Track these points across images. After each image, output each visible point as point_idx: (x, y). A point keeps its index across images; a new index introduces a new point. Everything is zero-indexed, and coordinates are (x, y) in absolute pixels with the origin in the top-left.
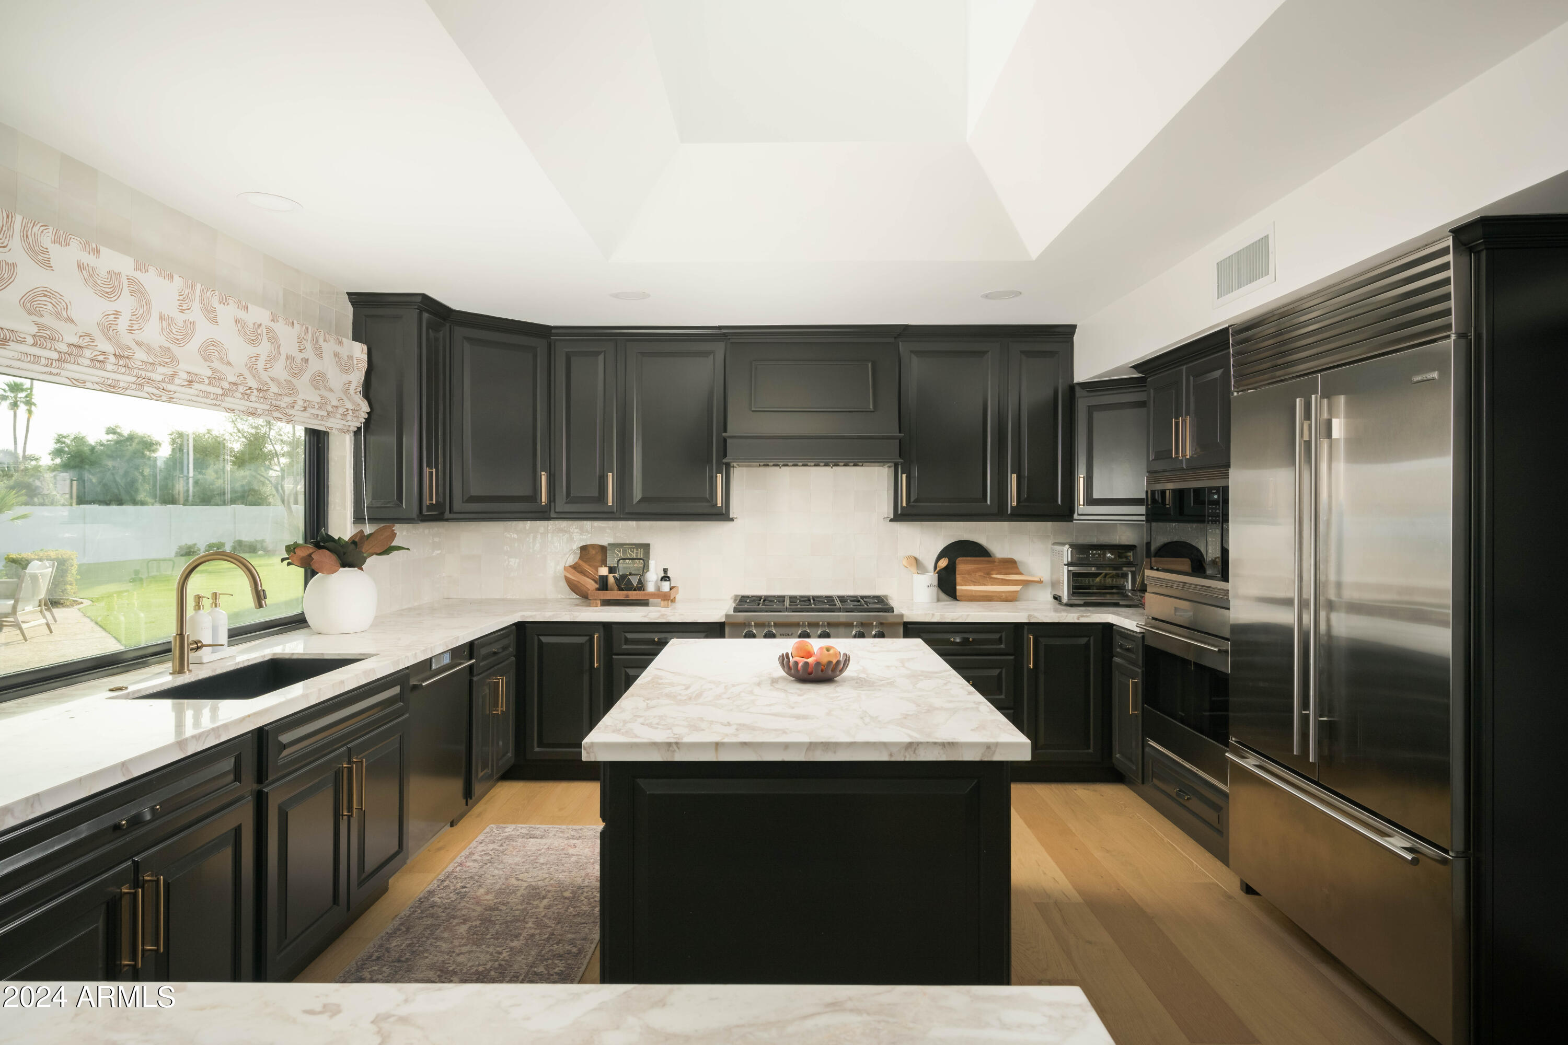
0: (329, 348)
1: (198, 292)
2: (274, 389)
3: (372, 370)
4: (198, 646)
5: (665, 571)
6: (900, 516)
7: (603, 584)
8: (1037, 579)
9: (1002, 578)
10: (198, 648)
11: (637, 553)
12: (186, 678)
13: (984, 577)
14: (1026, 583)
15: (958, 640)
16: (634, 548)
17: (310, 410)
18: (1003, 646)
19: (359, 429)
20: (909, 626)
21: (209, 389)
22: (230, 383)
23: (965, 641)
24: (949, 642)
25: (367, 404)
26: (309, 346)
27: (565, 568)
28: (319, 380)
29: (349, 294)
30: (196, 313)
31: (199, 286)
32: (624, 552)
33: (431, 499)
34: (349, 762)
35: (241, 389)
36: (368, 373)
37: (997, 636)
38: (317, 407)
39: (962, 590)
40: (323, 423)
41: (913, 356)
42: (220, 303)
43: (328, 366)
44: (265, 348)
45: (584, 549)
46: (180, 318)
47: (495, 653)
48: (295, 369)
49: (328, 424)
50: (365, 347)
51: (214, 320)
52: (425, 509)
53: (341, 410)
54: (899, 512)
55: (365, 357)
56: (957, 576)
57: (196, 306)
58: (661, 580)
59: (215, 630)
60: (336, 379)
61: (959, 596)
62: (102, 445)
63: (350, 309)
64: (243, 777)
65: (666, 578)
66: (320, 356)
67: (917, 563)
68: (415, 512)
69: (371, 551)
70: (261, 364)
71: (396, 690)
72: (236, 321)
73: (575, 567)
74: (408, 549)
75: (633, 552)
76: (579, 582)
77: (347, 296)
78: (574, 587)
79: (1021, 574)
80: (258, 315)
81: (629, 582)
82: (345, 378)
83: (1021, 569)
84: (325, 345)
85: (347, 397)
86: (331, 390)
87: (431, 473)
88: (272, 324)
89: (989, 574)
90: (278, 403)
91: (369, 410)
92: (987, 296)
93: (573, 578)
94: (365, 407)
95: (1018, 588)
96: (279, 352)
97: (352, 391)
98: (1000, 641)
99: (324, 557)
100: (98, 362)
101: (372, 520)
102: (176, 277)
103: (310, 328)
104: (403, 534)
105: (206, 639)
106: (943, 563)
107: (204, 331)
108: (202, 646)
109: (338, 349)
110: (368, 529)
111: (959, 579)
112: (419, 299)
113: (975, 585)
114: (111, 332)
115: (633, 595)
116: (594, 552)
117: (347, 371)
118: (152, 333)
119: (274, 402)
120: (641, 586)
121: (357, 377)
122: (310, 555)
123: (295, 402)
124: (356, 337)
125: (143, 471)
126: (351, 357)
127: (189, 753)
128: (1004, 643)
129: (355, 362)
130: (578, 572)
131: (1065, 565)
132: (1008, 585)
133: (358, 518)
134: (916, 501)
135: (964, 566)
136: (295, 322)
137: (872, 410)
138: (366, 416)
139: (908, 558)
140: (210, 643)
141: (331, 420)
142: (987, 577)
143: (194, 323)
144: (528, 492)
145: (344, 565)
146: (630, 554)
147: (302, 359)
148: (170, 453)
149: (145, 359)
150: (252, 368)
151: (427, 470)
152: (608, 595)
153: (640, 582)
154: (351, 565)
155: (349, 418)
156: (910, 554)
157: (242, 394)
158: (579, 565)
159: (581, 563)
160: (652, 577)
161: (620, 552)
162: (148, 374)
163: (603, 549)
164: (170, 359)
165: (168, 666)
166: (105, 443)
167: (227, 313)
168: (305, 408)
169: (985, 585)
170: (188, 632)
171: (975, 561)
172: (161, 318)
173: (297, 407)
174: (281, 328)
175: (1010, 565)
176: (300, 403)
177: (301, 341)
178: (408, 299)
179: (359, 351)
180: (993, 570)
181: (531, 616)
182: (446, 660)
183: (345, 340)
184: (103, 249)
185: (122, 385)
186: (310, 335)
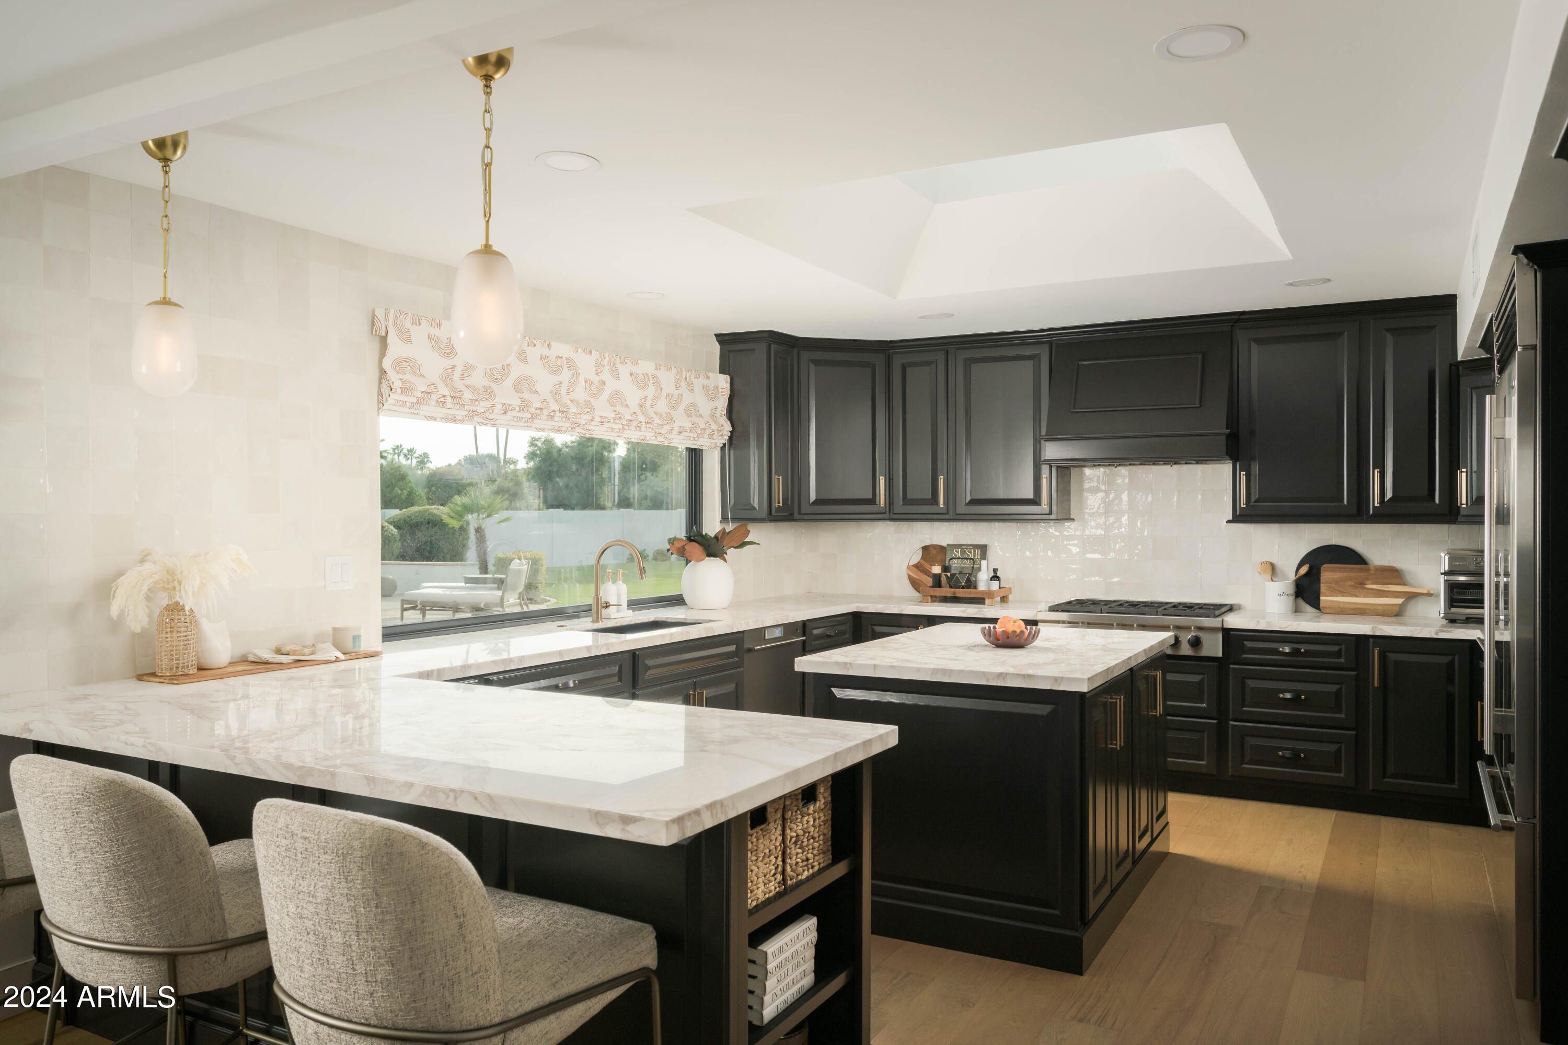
0: (698, 383)
1: (607, 359)
2: (657, 421)
3: (734, 396)
4: (607, 606)
5: (995, 571)
6: (1240, 516)
7: (937, 582)
8: (1425, 592)
9: (1379, 588)
10: (607, 607)
11: (974, 554)
12: (600, 625)
13: (1355, 587)
14: (1412, 596)
15: (1287, 650)
16: (971, 549)
17: (684, 434)
18: (1342, 660)
19: (724, 445)
20: (1232, 633)
21: (614, 426)
22: (627, 420)
23: (1295, 652)
24: (1276, 652)
25: (730, 425)
26: (683, 384)
27: (909, 567)
28: (691, 410)
29: (716, 335)
30: (606, 375)
31: (607, 354)
32: (963, 553)
33: (779, 503)
34: (695, 691)
35: (634, 424)
36: (731, 399)
37: (1335, 648)
38: (689, 431)
39: (1327, 601)
40: (695, 442)
41: (1253, 344)
42: (621, 363)
43: (699, 398)
44: (651, 391)
45: (925, 549)
46: (596, 379)
47: (828, 636)
48: (674, 403)
49: (698, 443)
50: (728, 377)
51: (617, 377)
52: (773, 512)
53: (708, 432)
54: (1238, 513)
55: (728, 385)
56: (1321, 585)
57: (606, 369)
58: (991, 580)
59: (619, 596)
60: (705, 407)
61: (1324, 607)
62: (567, 447)
63: (717, 346)
64: (624, 680)
65: (995, 578)
66: (692, 390)
67: (1273, 570)
68: (764, 514)
69: (731, 545)
70: (648, 403)
71: (733, 648)
72: (631, 374)
73: (917, 566)
74: (759, 544)
75: (971, 553)
76: (921, 581)
77: (715, 337)
78: (915, 584)
79: (1404, 584)
80: (647, 367)
81: (958, 580)
82: (712, 405)
83: (1409, 578)
84: (695, 381)
85: (713, 420)
86: (701, 416)
87: (779, 480)
88: (656, 372)
89: (1362, 584)
90: (660, 431)
91: (731, 429)
92: (1291, 284)
93: (915, 577)
94: (728, 427)
95: (1399, 601)
96: (661, 393)
97: (718, 415)
98: (1339, 654)
99: (694, 548)
100: (551, 417)
101: (734, 519)
102: (593, 351)
103: (684, 369)
104: (756, 533)
105: (613, 601)
106: (1304, 570)
107: (611, 385)
108: (610, 605)
109: (706, 382)
110: (730, 527)
111: (1323, 588)
112: (766, 335)
113: (1343, 596)
114: (557, 396)
115: (960, 593)
116: (935, 552)
117: (713, 399)
118: (580, 393)
119: (657, 430)
120: (971, 584)
121: (723, 402)
122: (683, 547)
123: (672, 429)
124: (722, 371)
125: (602, 473)
126: (716, 388)
127: (593, 655)
128: (1343, 656)
129: (720, 390)
130: (921, 571)
131: (1442, 574)
132: (1387, 597)
133: (724, 519)
134: (1256, 501)
135: (1328, 574)
136: (673, 367)
137: (1198, 406)
138: (729, 434)
139: (1263, 564)
140: (615, 603)
141: (701, 439)
142: (1359, 587)
143: (604, 381)
144: (869, 496)
145: (709, 555)
146: (967, 554)
147: (678, 395)
148: (626, 453)
149: (576, 411)
150: (642, 407)
151: (775, 478)
152: (938, 592)
153: (968, 580)
154: (715, 555)
155: (715, 437)
156: (1264, 560)
157: (636, 427)
158: (922, 565)
159: (923, 562)
160: (983, 578)
161: (958, 552)
162: (578, 420)
163: (942, 549)
164: (589, 407)
165: (590, 619)
166: (569, 444)
167: (625, 370)
168: (680, 433)
169: (1356, 596)
170: (601, 595)
171: (1345, 568)
172: (585, 381)
173: (674, 432)
174: (663, 375)
175: (1393, 575)
176: (676, 429)
177: (677, 381)
178: (759, 335)
179: (723, 382)
180: (1368, 579)
181: (865, 608)
182: (779, 633)
183: (712, 375)
184: (553, 344)
185: (564, 429)
186: (684, 375)
